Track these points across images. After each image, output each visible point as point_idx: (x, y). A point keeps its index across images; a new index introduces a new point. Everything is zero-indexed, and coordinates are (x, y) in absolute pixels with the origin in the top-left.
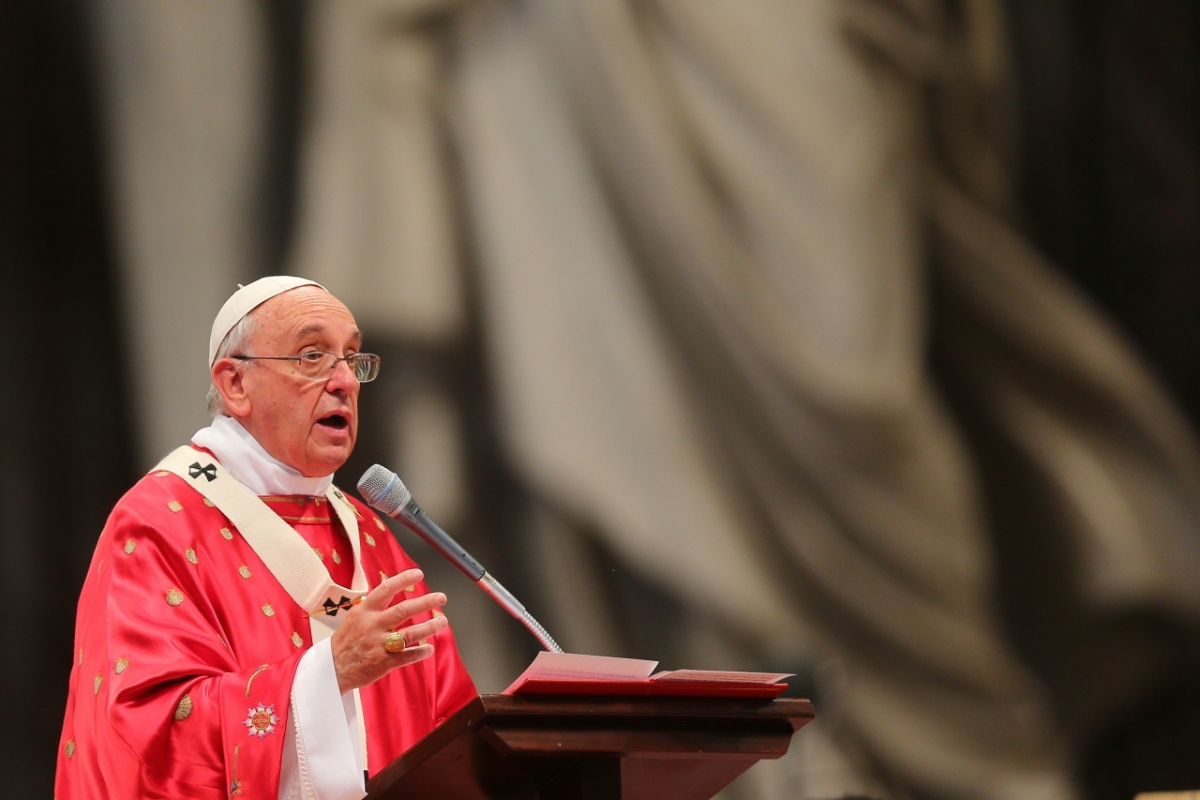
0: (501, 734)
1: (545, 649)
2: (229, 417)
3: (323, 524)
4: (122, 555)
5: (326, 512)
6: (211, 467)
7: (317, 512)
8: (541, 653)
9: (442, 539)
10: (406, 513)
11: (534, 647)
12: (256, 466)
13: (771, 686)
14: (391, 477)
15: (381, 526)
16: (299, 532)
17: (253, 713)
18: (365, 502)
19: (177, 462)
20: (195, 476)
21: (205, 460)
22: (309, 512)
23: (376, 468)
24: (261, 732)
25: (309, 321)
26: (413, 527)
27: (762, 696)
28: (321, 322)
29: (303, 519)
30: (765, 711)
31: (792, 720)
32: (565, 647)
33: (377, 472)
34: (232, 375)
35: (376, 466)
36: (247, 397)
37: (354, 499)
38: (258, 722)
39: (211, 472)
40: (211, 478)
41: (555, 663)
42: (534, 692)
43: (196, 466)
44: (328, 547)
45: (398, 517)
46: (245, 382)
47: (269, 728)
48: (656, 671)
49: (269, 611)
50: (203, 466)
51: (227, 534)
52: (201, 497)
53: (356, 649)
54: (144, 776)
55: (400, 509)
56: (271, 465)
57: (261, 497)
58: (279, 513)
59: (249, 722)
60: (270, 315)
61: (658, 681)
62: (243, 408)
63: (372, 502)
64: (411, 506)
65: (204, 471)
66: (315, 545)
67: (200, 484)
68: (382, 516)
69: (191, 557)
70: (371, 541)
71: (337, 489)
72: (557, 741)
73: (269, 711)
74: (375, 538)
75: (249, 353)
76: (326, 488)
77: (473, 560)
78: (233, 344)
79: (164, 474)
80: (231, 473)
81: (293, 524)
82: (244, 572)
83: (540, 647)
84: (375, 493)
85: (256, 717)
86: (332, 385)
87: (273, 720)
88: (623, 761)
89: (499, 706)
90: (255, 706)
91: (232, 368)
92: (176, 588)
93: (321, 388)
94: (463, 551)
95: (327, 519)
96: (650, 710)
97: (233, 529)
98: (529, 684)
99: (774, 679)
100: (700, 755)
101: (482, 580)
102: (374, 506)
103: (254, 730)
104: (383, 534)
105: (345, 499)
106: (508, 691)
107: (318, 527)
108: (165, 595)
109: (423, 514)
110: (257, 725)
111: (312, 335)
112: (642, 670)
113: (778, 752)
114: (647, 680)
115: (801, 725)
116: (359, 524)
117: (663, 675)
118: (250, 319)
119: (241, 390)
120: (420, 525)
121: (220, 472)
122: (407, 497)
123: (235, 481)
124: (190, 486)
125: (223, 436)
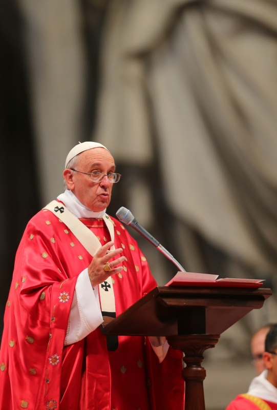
0: (165, 300)
1: (180, 271)
2: (69, 190)
3: (101, 228)
4: (29, 239)
5: (102, 223)
6: (62, 208)
7: (99, 224)
8: (179, 272)
9: (145, 232)
10: (132, 223)
11: (176, 270)
12: (77, 208)
13: (257, 284)
14: (127, 211)
15: (123, 228)
16: (92, 231)
17: (61, 294)
18: (118, 220)
19: (51, 207)
20: (56, 211)
21: (60, 206)
22: (95, 223)
23: (122, 208)
24: (64, 301)
25: (96, 161)
26: (135, 228)
27: (254, 287)
28: (100, 162)
29: (93, 226)
30: (255, 292)
31: (265, 296)
32: (187, 270)
33: (123, 209)
34: (70, 175)
35: (123, 207)
36: (73, 183)
37: (114, 218)
38: (63, 298)
39: (62, 210)
40: (62, 212)
41: (183, 275)
42: (176, 285)
43: (57, 207)
44: (102, 236)
45: (130, 225)
46: (73, 178)
47: (67, 300)
48: (218, 279)
49: (81, 258)
50: (59, 207)
51: (66, 232)
52: (58, 219)
53: (95, 272)
54: (29, 319)
55: (131, 222)
56: (82, 208)
57: (79, 219)
58: (85, 224)
59: (60, 298)
60: (84, 157)
61: (219, 282)
62: (72, 187)
63: (121, 220)
64: (134, 221)
65: (60, 209)
66: (97, 234)
67: (58, 214)
68: (124, 224)
69: (53, 241)
70: (119, 233)
71: (107, 215)
72: (184, 302)
73: (67, 294)
74: (120, 232)
75: (76, 169)
76: (103, 215)
77: (156, 240)
78: (71, 165)
79: (46, 210)
80: (69, 210)
81: (89, 228)
82: (72, 245)
83: (177, 270)
84: (122, 217)
85: (63, 296)
86: (102, 184)
87: (68, 297)
88: (206, 309)
89: (164, 290)
90: (62, 292)
91: (70, 173)
92: (46, 252)
93: (98, 185)
94: (152, 237)
95: (102, 226)
96: (216, 292)
97: (69, 230)
98: (174, 283)
99: (258, 281)
100: (233, 307)
101: (159, 247)
102: (122, 221)
103: (61, 300)
104: (124, 231)
105: (110, 219)
106: (167, 285)
107: (99, 229)
108: (41, 254)
109: (139, 224)
110: (63, 299)
111: (96, 166)
112: (213, 278)
113: (260, 307)
114: (215, 282)
115: (267, 298)
116: (114, 227)
117: (220, 280)
118: (77, 157)
119: (72, 181)
120: (137, 228)
121: (65, 210)
122: (133, 218)
123: (70, 213)
124: (54, 215)
125: (67, 197)
